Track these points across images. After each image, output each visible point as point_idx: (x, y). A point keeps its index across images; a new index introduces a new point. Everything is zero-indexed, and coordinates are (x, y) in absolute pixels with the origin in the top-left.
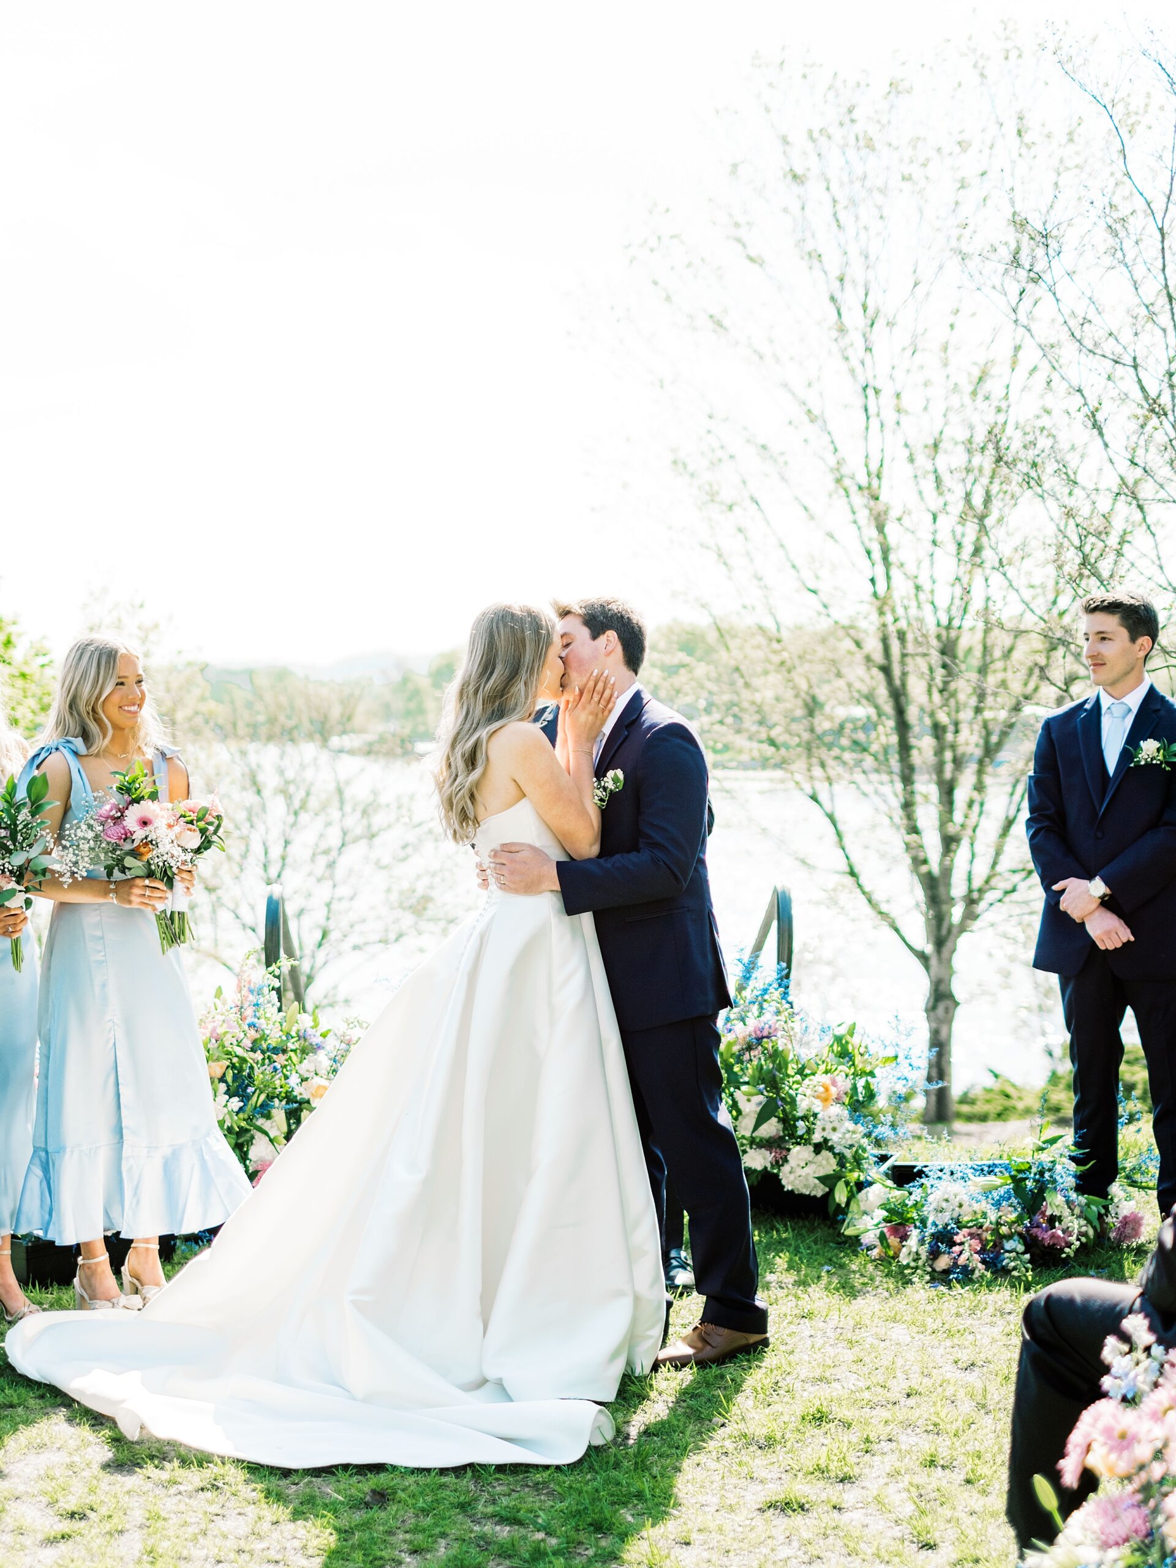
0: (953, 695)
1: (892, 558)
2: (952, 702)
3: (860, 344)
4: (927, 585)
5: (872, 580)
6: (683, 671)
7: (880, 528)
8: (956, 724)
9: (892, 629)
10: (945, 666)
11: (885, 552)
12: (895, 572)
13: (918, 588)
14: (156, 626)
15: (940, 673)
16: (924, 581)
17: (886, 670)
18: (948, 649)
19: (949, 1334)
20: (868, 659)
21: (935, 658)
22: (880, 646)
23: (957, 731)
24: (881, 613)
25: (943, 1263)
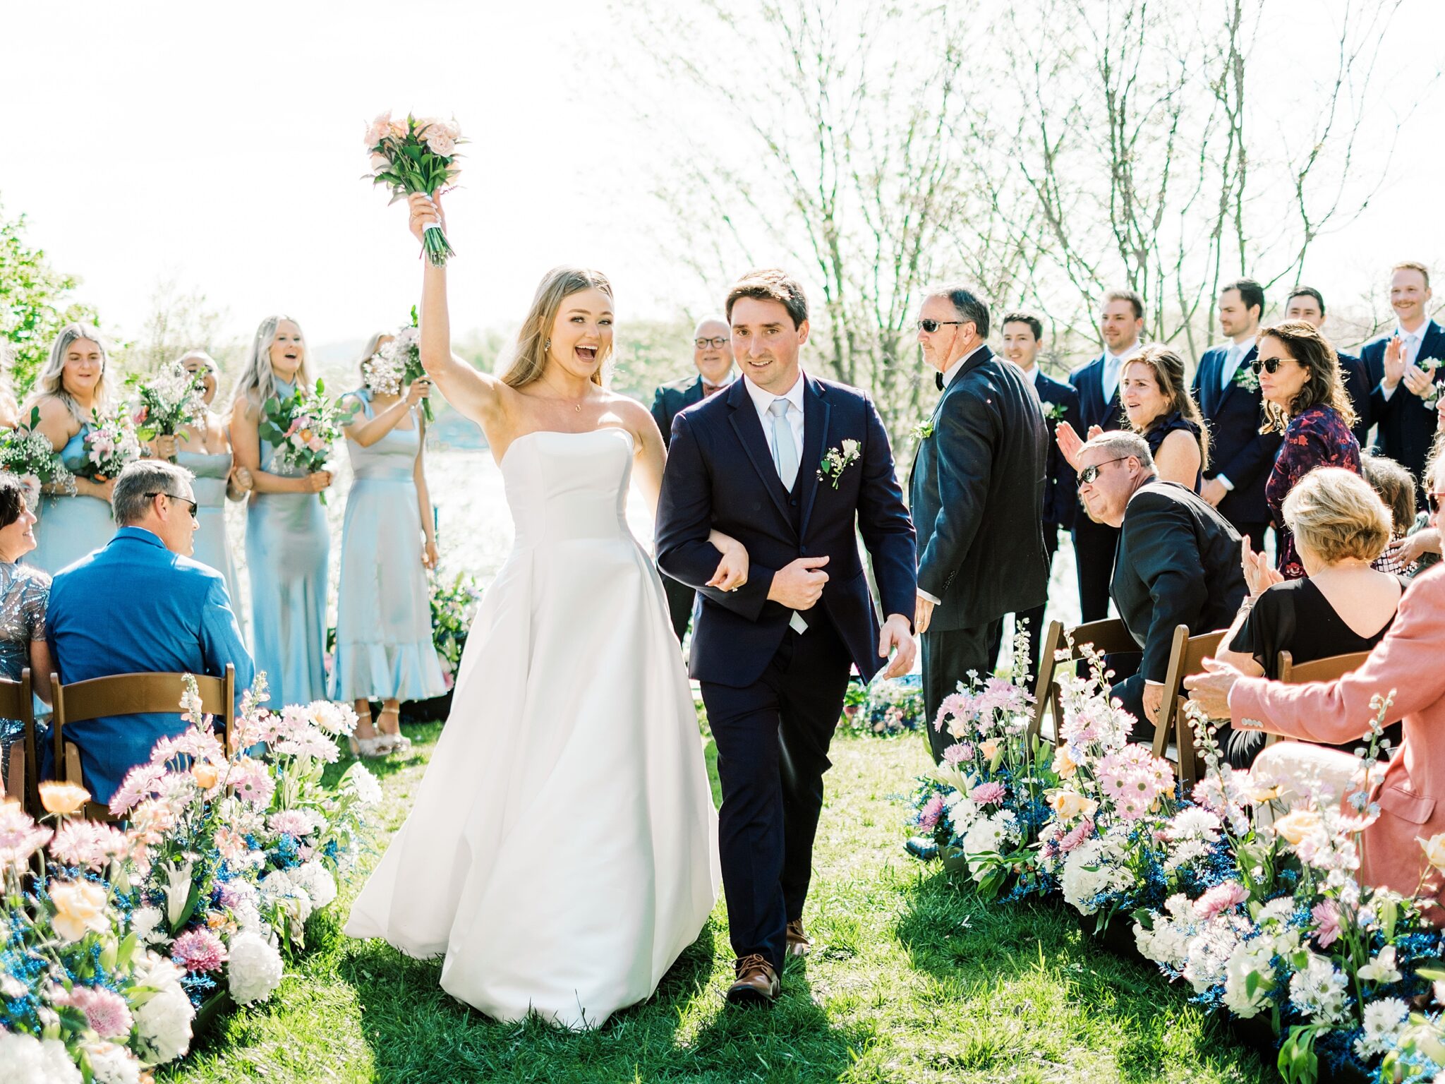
0: (892, 386)
1: (844, 271)
2: (892, 394)
3: (816, 88)
4: (872, 296)
5: (826, 289)
6: (665, 364)
7: (833, 244)
8: (895, 412)
9: (842, 332)
10: (887, 362)
11: (838, 266)
12: (845, 283)
13: (865, 297)
14: (217, 315)
15: (882, 367)
16: (870, 291)
17: (837, 364)
18: (889, 347)
19: (882, 754)
20: (822, 356)
21: (878, 354)
22: (832, 345)
23: (896, 418)
24: (834, 317)
25: (879, 727)
